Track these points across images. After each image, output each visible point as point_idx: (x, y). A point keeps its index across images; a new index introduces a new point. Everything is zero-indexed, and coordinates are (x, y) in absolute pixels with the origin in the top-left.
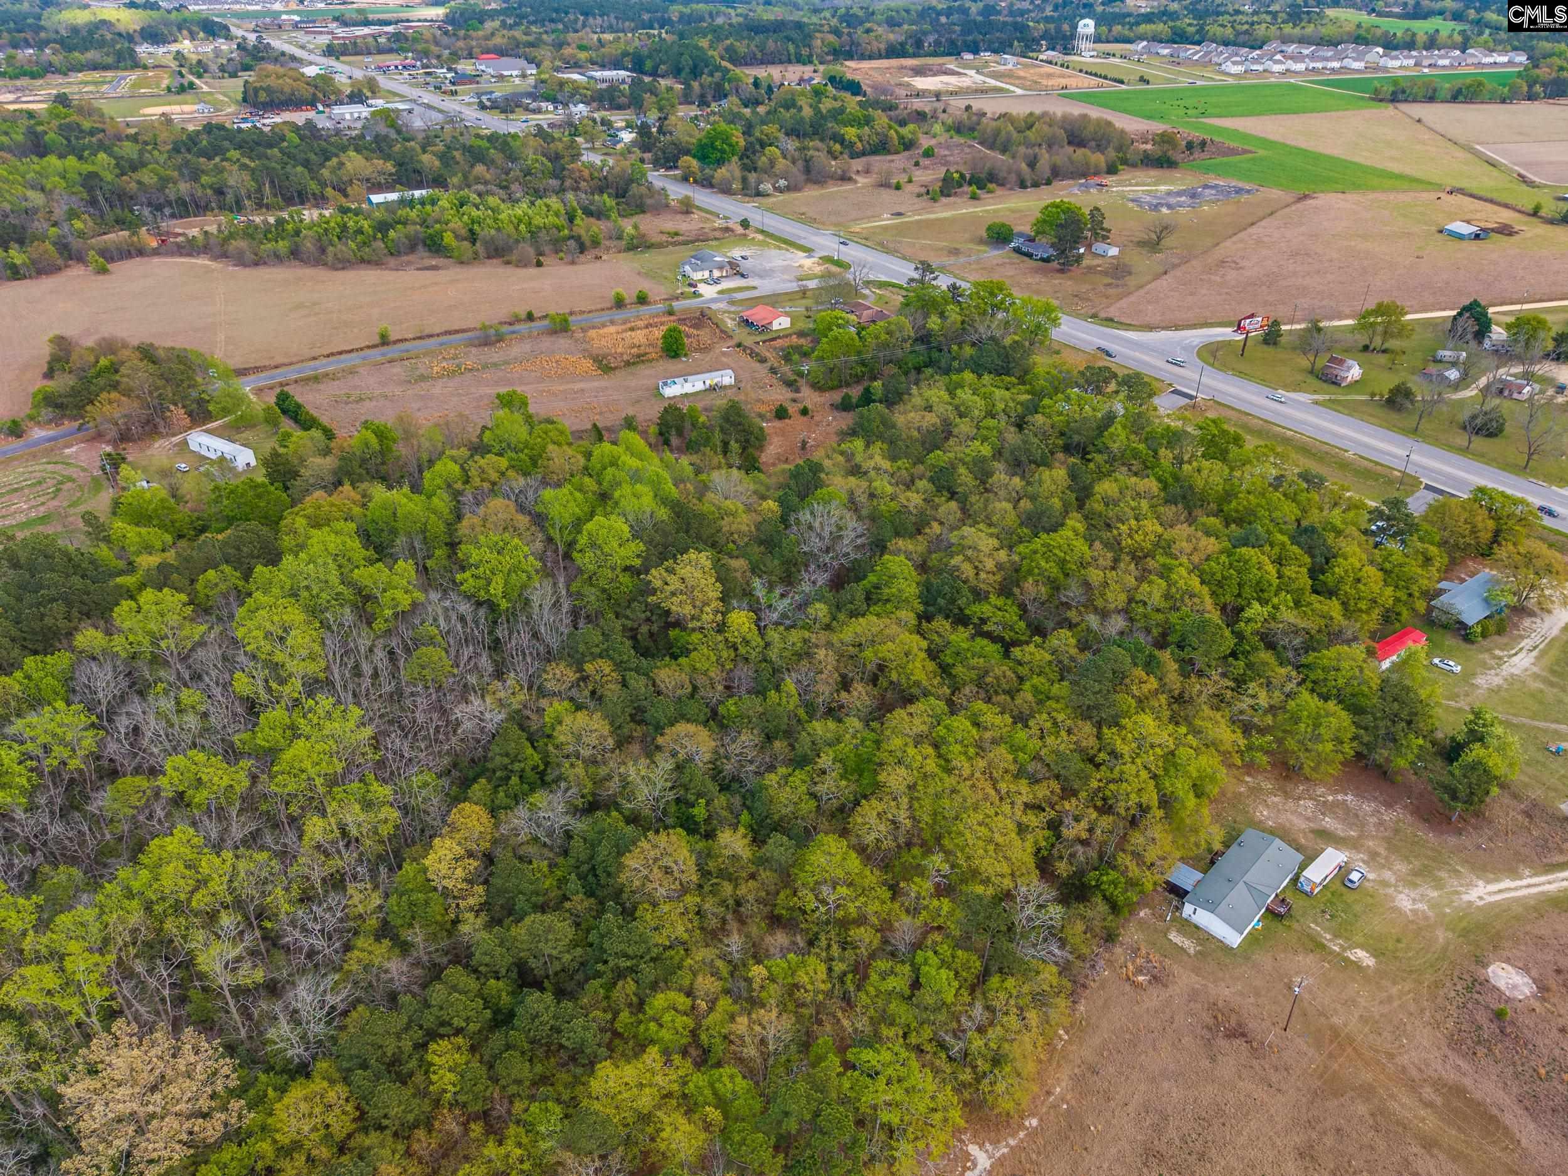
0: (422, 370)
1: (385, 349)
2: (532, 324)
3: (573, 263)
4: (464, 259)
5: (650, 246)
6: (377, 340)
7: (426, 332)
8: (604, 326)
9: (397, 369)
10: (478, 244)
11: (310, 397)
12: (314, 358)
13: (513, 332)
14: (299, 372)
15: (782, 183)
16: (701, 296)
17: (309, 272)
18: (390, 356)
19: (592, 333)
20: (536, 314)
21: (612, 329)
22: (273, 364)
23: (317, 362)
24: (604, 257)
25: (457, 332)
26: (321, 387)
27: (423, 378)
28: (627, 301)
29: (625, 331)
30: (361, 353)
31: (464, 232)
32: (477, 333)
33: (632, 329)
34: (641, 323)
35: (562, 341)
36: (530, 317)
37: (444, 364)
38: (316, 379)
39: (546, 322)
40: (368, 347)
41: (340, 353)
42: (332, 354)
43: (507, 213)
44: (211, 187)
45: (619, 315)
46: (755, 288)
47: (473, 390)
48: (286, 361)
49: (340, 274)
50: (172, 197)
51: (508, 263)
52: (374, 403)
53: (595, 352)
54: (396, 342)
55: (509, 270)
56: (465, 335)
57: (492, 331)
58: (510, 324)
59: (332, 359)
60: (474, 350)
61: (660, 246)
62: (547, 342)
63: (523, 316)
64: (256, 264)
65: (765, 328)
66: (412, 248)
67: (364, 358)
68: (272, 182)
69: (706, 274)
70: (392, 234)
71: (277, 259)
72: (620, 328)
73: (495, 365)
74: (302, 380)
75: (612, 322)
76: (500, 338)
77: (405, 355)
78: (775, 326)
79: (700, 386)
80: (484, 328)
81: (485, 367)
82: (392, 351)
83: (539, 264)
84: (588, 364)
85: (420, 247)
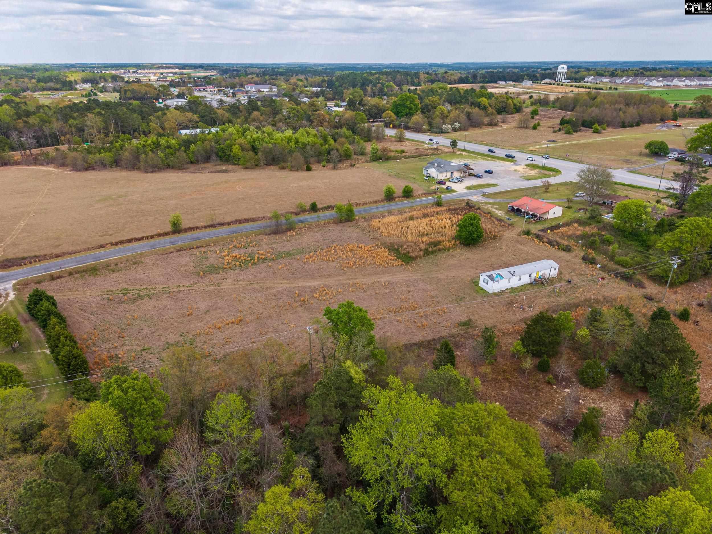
0: (213, 260)
1: (176, 237)
2: (316, 214)
3: (334, 168)
4: (249, 164)
5: (388, 159)
6: (169, 228)
7: (218, 221)
8: (384, 216)
9: (185, 259)
10: (260, 154)
11: (79, 294)
12: (102, 247)
13: (301, 222)
14: (78, 262)
15: (457, 125)
16: (453, 191)
17: (124, 174)
18: (179, 244)
19: (375, 222)
20: (319, 206)
21: (392, 219)
22: (57, 251)
23: (103, 251)
24: (357, 165)
25: (247, 221)
26: (98, 280)
27: (214, 269)
28: (395, 195)
29: (406, 220)
30: (152, 241)
31: (248, 146)
32: (268, 222)
33: (412, 218)
34: (419, 213)
35: (350, 230)
36: (314, 208)
37: (236, 253)
38: (94, 271)
39: (332, 212)
40: (159, 235)
41: (130, 241)
42: (122, 242)
43: (278, 135)
44: (75, 127)
45: (394, 206)
46: (494, 185)
47: (270, 284)
48: (71, 249)
49: (150, 175)
50: (47, 132)
51: (283, 168)
52: (154, 302)
53: (388, 240)
54: (186, 230)
55: (285, 173)
56: (256, 224)
57: (283, 220)
58: (296, 214)
59: (120, 247)
60: (266, 238)
61: (395, 158)
62: (335, 231)
63: (308, 206)
64: (86, 169)
65: (535, 218)
66: (207, 159)
67: (152, 247)
68: (116, 124)
69: (449, 175)
70: (193, 147)
71: (103, 165)
72: (401, 217)
73: (289, 254)
74: (78, 271)
75: (390, 213)
76: (290, 228)
77: (195, 243)
78: (551, 215)
79: (526, 280)
80: (276, 216)
81: (279, 256)
82: (181, 239)
83: (309, 169)
84: (383, 253)
85: (214, 157)
